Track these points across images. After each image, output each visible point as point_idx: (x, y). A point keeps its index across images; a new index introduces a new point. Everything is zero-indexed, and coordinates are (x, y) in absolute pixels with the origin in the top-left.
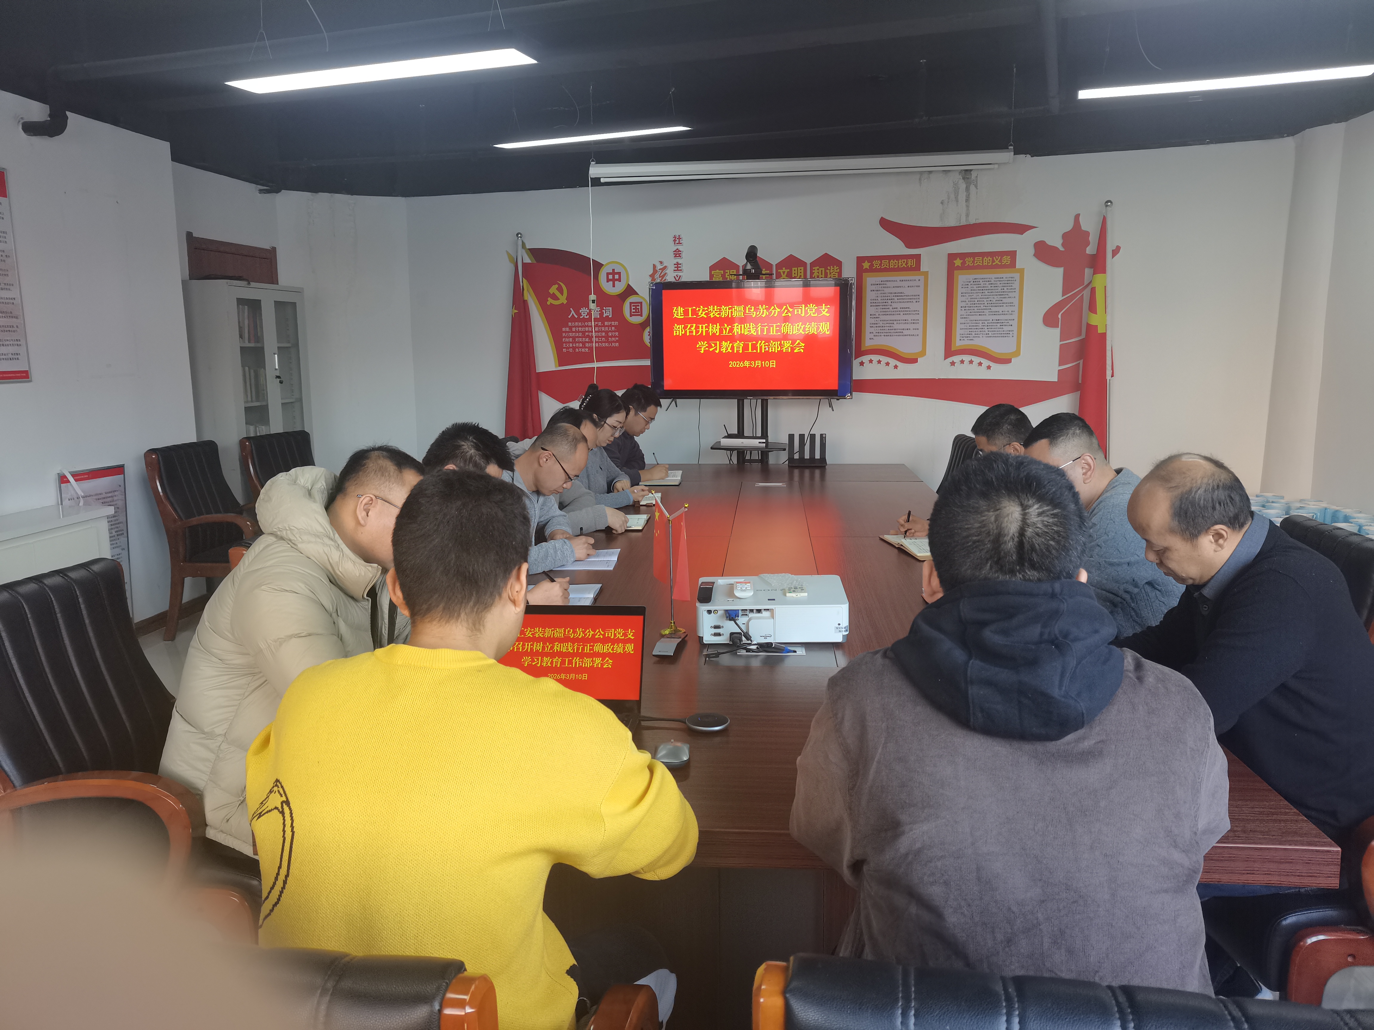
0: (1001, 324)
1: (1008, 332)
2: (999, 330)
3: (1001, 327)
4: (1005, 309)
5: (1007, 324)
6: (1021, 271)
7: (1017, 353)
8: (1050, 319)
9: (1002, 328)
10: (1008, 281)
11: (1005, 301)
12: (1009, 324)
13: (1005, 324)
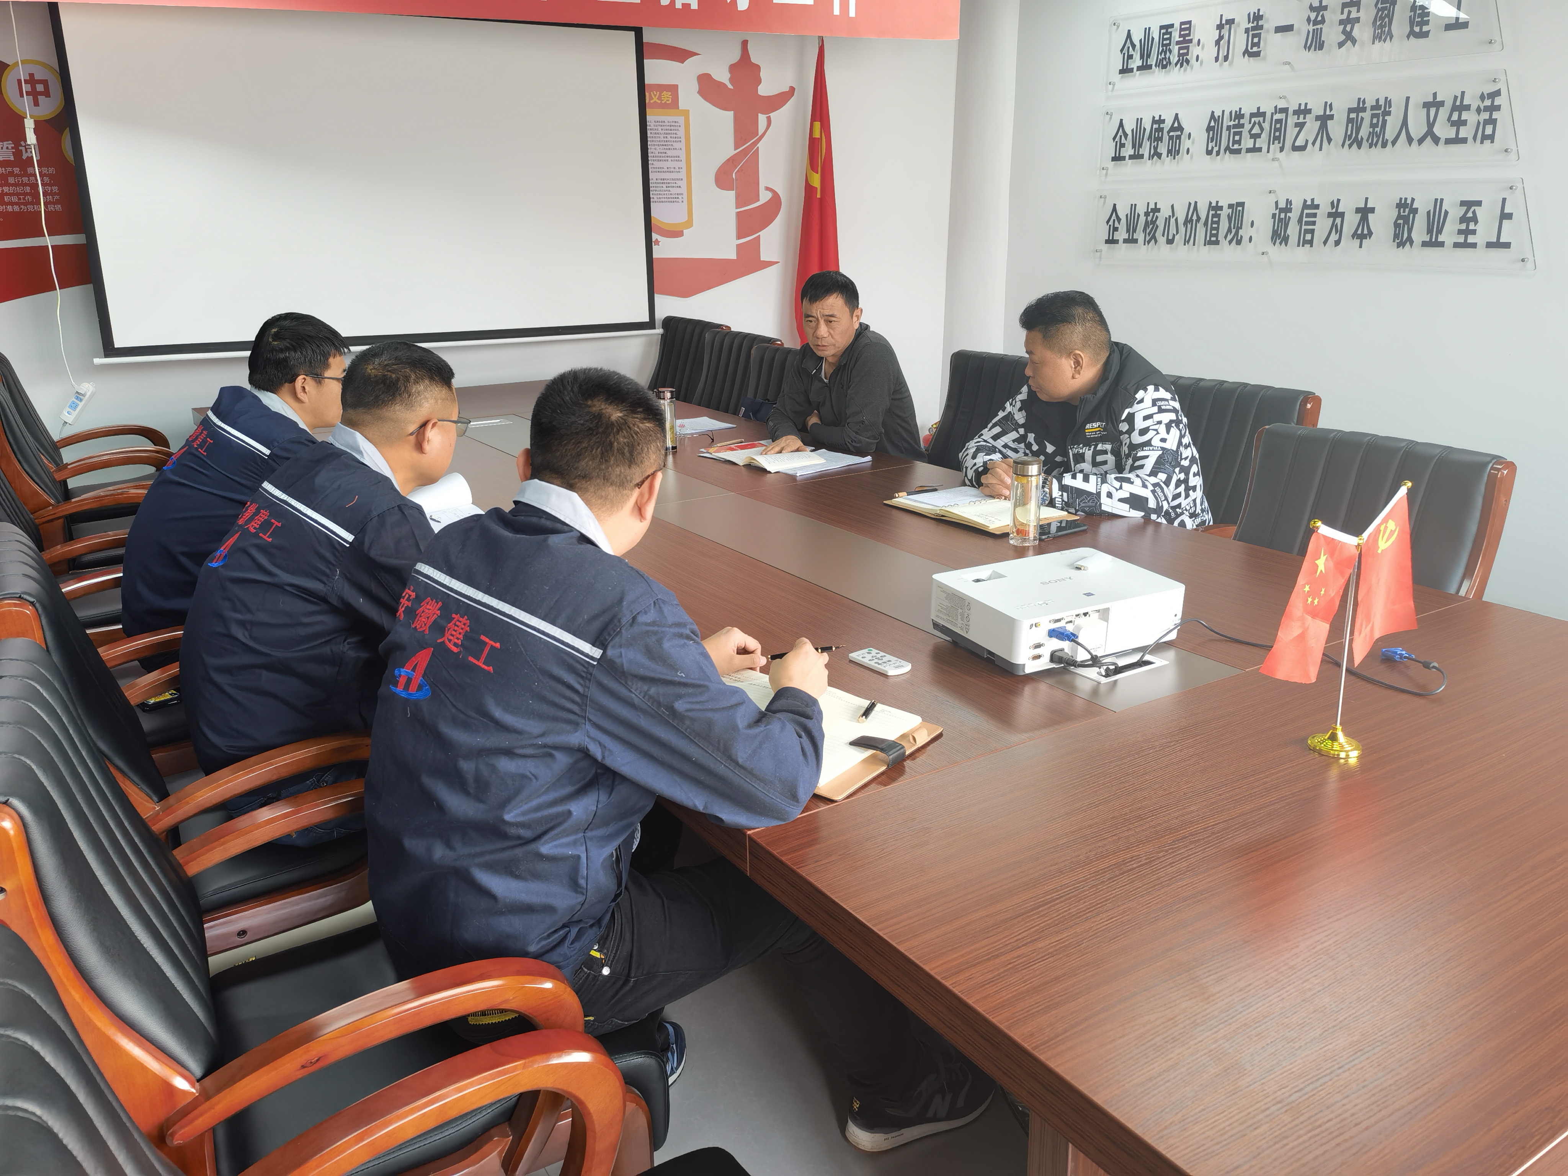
0: (668, 185)
1: (677, 196)
2: (665, 193)
3: (668, 189)
4: (670, 164)
5: (674, 185)
6: (686, 113)
7: (689, 223)
8: (723, 179)
9: (669, 191)
10: (671, 126)
11: (669, 153)
12: (676, 185)
13: (672, 185)
